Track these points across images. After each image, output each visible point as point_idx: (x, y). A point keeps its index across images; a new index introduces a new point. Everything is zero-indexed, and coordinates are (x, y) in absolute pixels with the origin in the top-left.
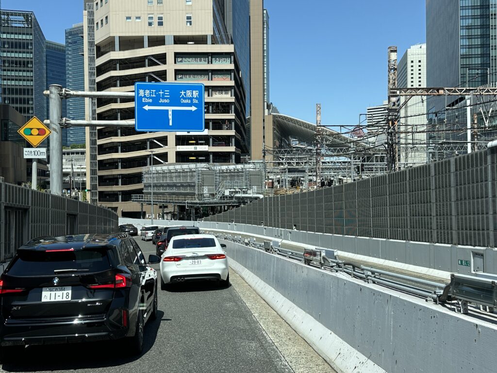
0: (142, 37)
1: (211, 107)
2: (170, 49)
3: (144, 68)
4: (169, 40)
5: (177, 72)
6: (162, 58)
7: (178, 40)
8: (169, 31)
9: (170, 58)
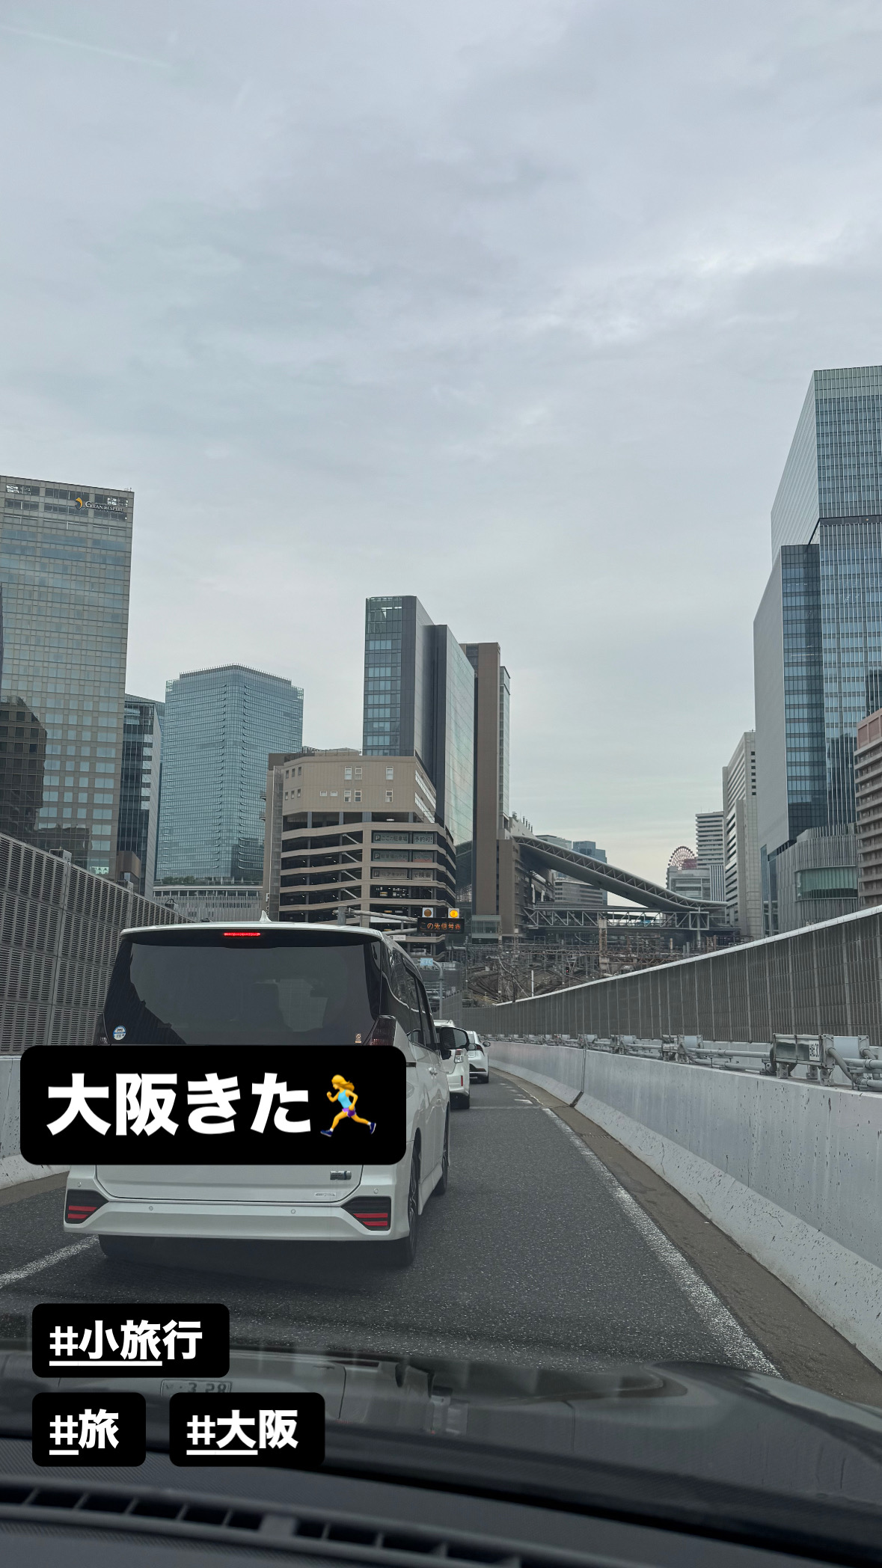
0: (337, 814)
1: (410, 892)
2: (367, 827)
3: (337, 847)
4: (367, 817)
5: (374, 852)
6: (358, 836)
7: (378, 817)
8: (367, 808)
9: (367, 837)
